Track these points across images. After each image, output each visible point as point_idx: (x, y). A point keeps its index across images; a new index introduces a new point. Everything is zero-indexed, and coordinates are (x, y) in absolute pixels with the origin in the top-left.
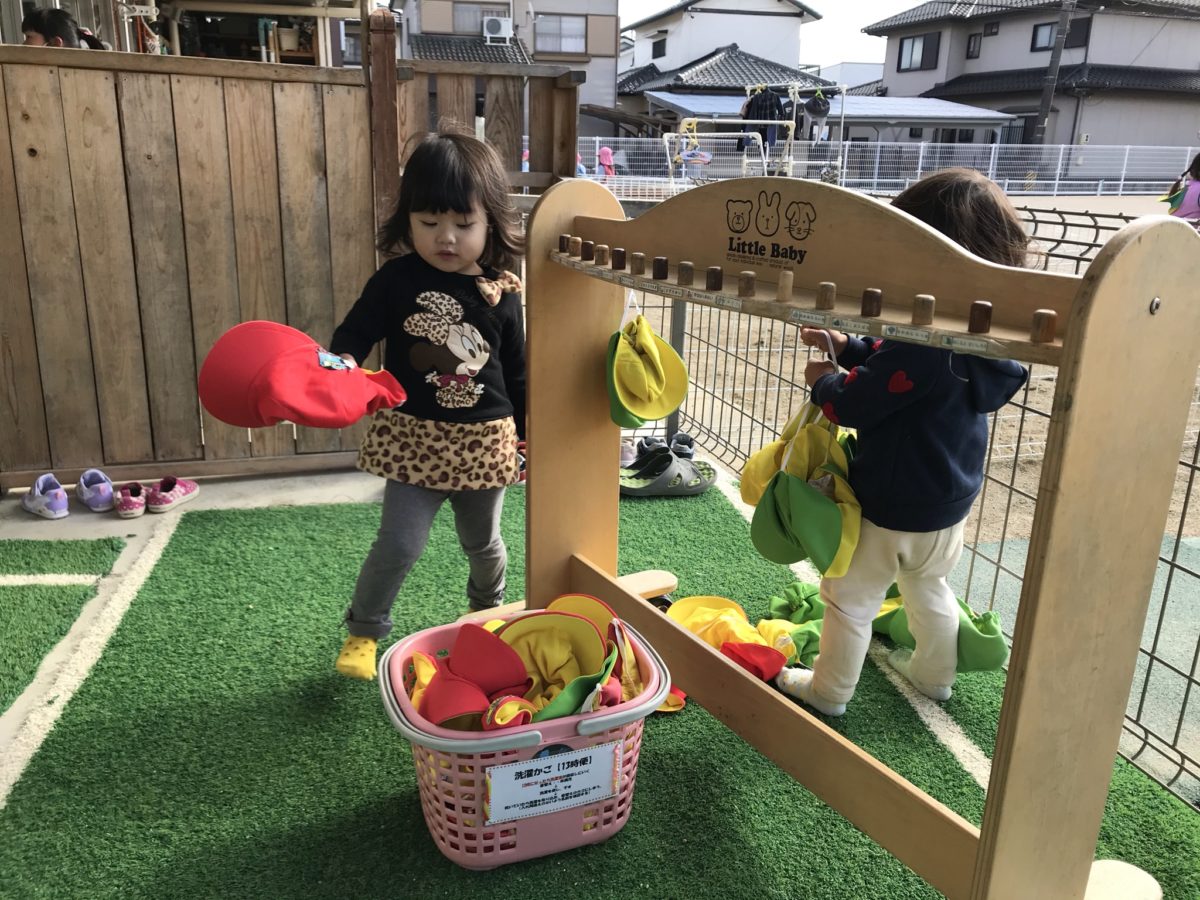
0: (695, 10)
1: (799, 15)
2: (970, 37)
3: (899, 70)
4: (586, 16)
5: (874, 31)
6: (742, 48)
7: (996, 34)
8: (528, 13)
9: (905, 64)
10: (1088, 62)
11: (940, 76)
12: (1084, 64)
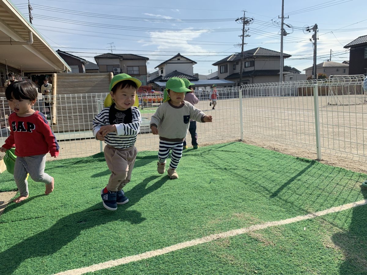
0: (167, 63)
1: (192, 63)
2: (234, 65)
3: (221, 73)
4: (138, 66)
5: (214, 65)
6: (178, 71)
7: (238, 64)
8: (124, 67)
9: (222, 72)
10: (255, 69)
11: (228, 74)
12: (254, 70)
